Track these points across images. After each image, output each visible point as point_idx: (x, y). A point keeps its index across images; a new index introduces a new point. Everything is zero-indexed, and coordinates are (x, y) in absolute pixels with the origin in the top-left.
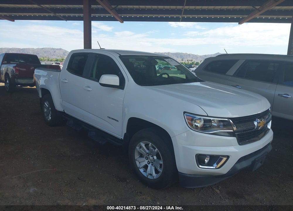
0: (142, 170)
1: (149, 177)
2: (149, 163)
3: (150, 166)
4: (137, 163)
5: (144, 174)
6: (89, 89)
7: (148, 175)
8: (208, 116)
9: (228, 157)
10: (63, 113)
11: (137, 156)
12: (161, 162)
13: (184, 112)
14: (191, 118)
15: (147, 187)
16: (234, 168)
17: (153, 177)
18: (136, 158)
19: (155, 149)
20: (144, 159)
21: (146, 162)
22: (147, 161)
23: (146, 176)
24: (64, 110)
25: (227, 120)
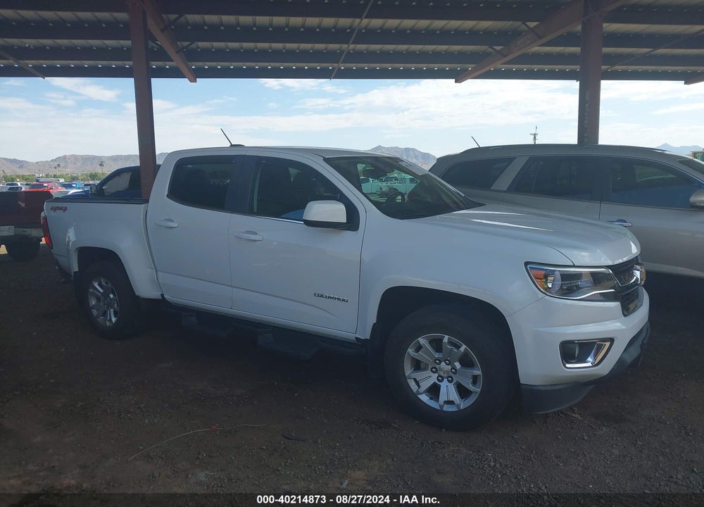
0: (424, 398)
1: (447, 408)
2: (441, 379)
3: (444, 385)
4: (412, 384)
5: (433, 404)
6: (253, 237)
7: (442, 404)
8: (574, 266)
9: (612, 340)
10: (162, 302)
11: (408, 370)
12: (478, 372)
13: (526, 264)
14: (543, 272)
15: (444, 430)
16: (621, 361)
17: (458, 406)
18: (407, 375)
19: (458, 347)
20: (428, 373)
21: (434, 378)
22: (436, 375)
23: (439, 408)
24: (162, 295)
25: (604, 269)
